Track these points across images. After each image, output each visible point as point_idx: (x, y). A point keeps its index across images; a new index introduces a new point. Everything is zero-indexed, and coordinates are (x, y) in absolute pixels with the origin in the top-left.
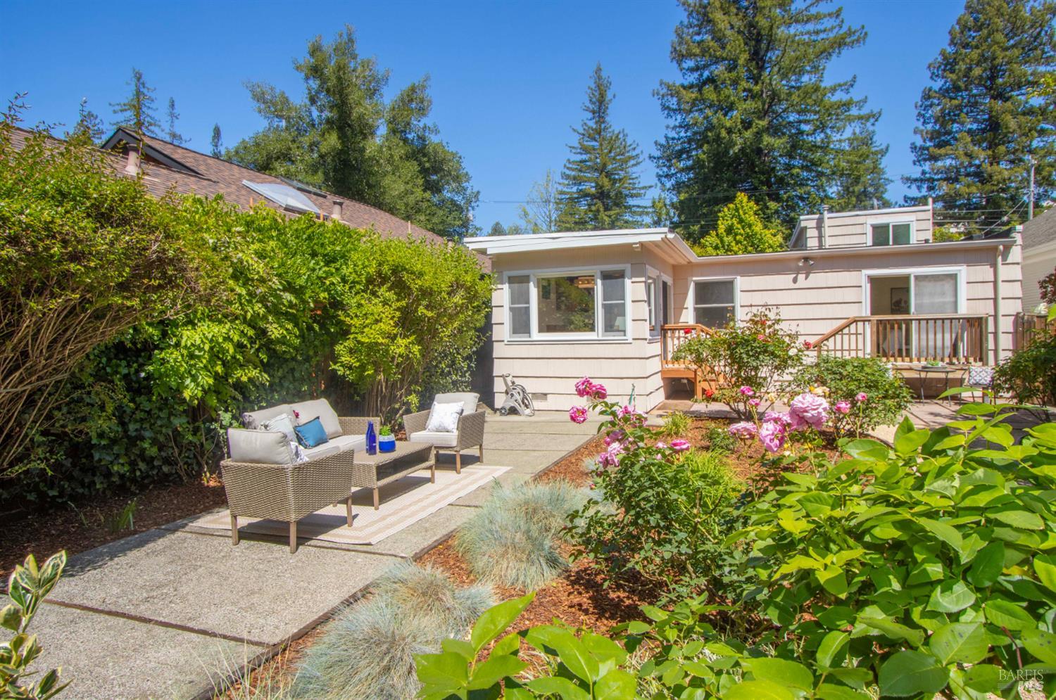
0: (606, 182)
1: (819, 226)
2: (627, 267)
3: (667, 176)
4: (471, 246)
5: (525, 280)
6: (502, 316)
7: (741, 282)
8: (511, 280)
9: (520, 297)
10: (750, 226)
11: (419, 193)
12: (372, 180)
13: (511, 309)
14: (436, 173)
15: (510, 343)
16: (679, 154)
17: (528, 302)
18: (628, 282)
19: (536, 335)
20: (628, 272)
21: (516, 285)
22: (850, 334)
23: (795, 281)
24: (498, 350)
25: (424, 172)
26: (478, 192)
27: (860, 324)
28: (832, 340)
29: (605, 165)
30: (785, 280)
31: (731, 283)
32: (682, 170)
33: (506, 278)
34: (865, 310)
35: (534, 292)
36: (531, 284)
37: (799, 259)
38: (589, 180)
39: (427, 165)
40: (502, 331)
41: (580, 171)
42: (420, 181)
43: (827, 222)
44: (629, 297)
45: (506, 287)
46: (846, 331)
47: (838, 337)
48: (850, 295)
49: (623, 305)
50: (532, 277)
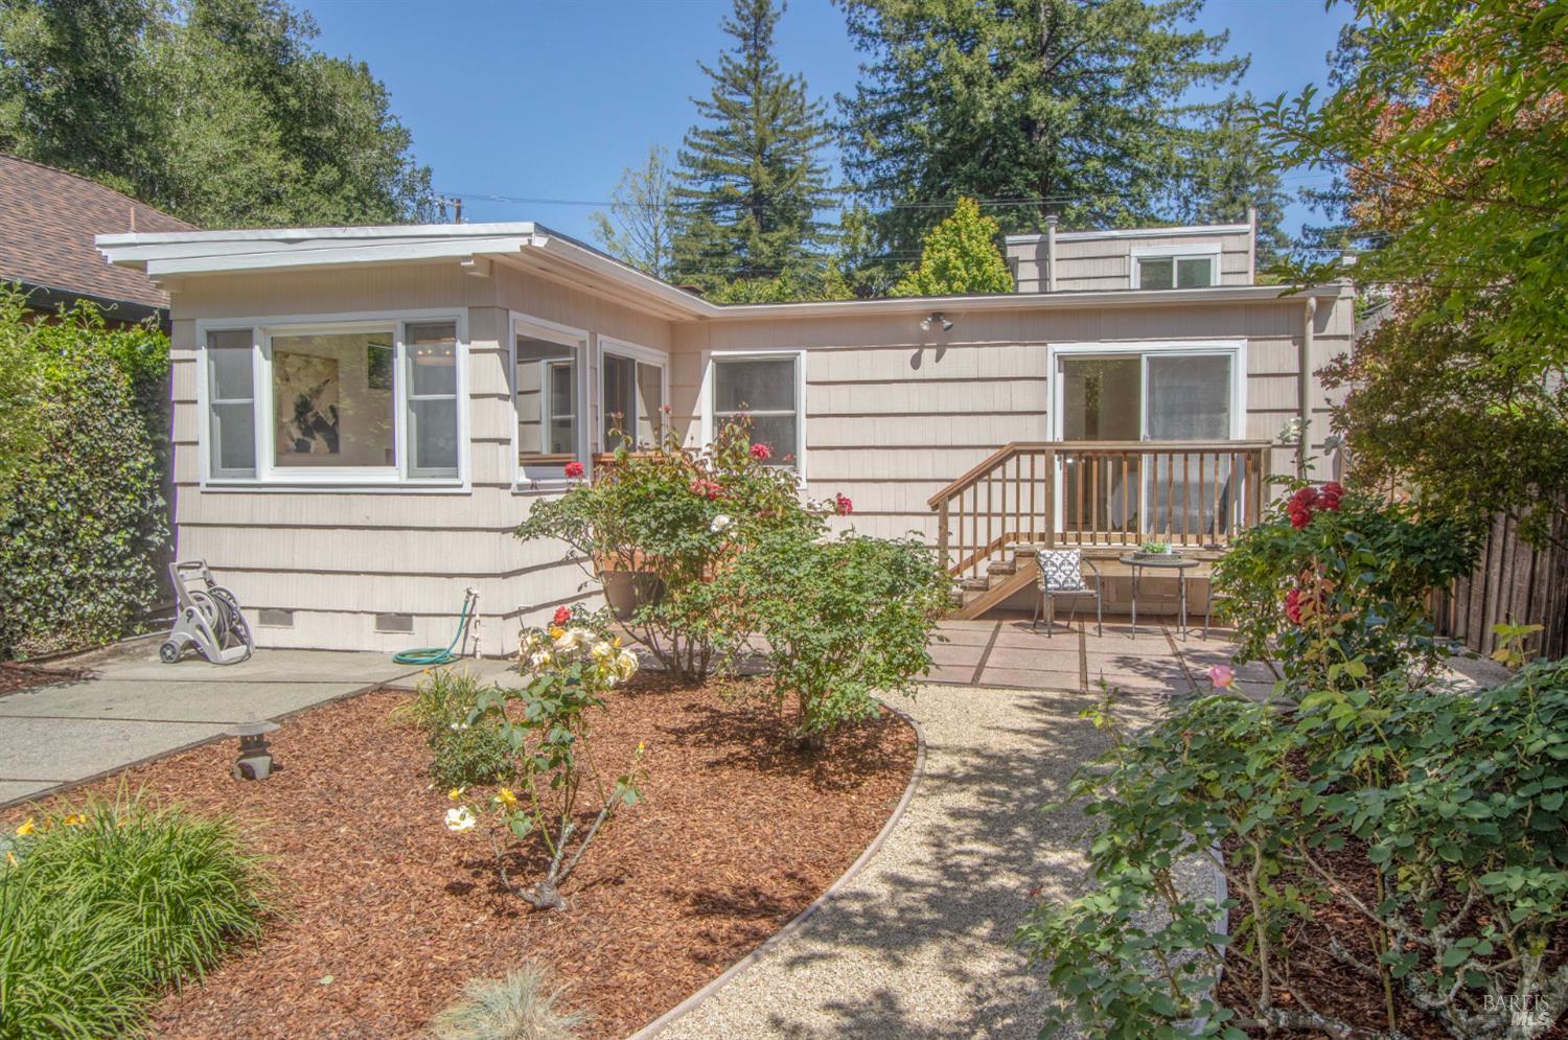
0: (764, 175)
1: (1042, 260)
2: (460, 315)
3: (860, 165)
4: (113, 256)
5: (243, 339)
6: (194, 423)
7: (808, 364)
8: (215, 339)
9: (232, 383)
10: (979, 263)
11: (268, 160)
12: (143, 125)
13: (214, 408)
14: (317, 123)
15: (213, 490)
16: (882, 126)
17: (249, 391)
18: (462, 350)
19: (268, 471)
20: (463, 327)
21: (227, 354)
22: (1004, 481)
23: (916, 362)
24: (188, 505)
25: (287, 118)
26: (428, 171)
27: (1025, 459)
28: (968, 493)
29: (762, 143)
30: (893, 362)
31: (789, 364)
32: (883, 154)
33: (201, 337)
34: (1054, 430)
35: (263, 370)
36: (257, 350)
37: (922, 316)
38: (732, 170)
39: (294, 103)
40: (195, 461)
41: (715, 151)
42: (272, 136)
43: (1055, 251)
44: (464, 388)
45: (202, 355)
46: (997, 474)
47: (982, 487)
48: (1022, 396)
49: (453, 403)
50: (257, 335)
